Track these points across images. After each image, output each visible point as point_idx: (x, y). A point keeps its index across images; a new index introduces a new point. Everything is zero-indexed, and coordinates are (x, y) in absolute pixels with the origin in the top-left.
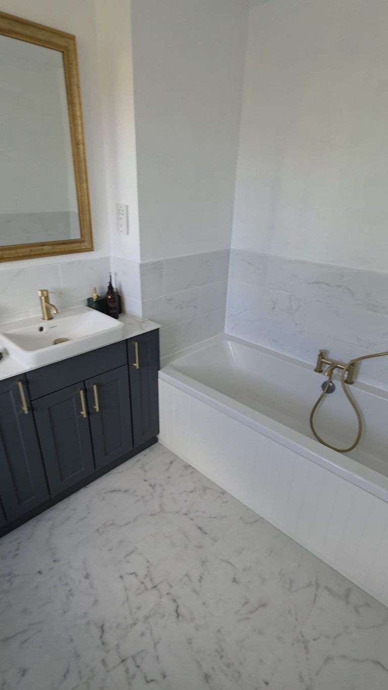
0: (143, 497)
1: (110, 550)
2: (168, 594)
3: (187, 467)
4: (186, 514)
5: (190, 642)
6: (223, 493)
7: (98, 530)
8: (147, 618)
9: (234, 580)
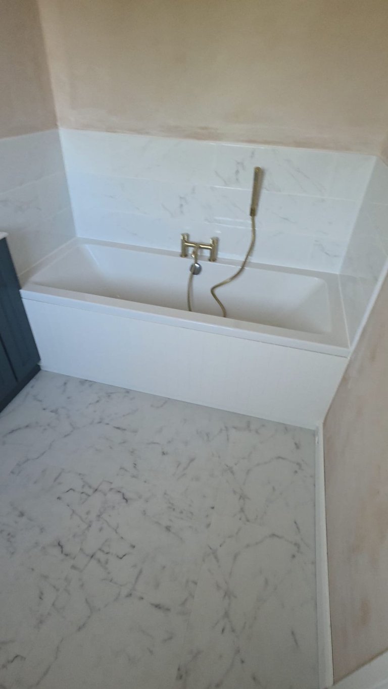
0: (49, 425)
1: (35, 482)
2: (111, 489)
3: (83, 382)
4: (100, 422)
5: (144, 513)
6: (128, 391)
7: (12, 472)
8: (99, 516)
9: (164, 453)
